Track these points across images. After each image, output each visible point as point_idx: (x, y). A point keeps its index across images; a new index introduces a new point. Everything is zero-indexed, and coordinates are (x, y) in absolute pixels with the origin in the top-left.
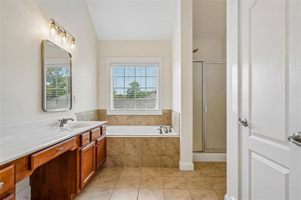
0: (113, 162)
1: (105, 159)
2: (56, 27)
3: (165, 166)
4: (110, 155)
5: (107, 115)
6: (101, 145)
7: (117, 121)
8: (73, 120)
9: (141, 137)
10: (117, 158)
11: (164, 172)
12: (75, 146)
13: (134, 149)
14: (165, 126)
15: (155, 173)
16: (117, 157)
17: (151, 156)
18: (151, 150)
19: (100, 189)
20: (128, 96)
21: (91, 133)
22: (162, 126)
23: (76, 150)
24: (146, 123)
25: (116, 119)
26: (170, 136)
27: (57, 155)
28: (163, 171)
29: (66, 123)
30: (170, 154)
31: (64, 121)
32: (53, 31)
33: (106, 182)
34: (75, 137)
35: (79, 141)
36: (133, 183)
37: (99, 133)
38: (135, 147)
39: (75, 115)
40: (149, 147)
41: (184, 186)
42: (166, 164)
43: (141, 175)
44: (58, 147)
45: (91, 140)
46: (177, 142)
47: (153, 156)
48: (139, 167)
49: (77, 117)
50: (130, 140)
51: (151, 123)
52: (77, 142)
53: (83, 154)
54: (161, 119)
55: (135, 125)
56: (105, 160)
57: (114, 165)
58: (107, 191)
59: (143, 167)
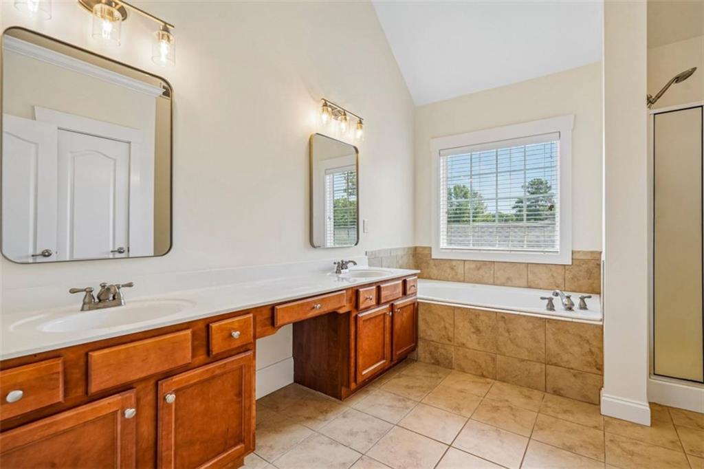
0: (430, 354)
1: (413, 344)
2: (330, 109)
3: (557, 392)
4: (425, 339)
5: (433, 259)
6: (405, 314)
7: (454, 273)
8: (355, 264)
9: (493, 312)
10: (438, 348)
11: (550, 404)
12: (344, 306)
13: (475, 336)
14: (566, 294)
15: (523, 400)
16: (440, 345)
17: (519, 359)
18: (517, 346)
19: (393, 395)
20: (518, 216)
21: (379, 289)
22: (558, 291)
23: (349, 313)
24: (524, 283)
25: (452, 268)
26: (573, 318)
27: (311, 314)
28: (546, 402)
29: (346, 268)
30: (572, 365)
31: (342, 266)
32: (325, 116)
33: (408, 387)
34: (344, 292)
35: (354, 299)
36: (459, 405)
37: (397, 291)
38: (478, 331)
39: (366, 254)
40: (511, 336)
41: (595, 453)
42: (561, 389)
43: (484, 394)
44: (315, 302)
45: (379, 303)
46: (595, 336)
47: (523, 360)
48: (487, 378)
49: (369, 259)
50: (467, 314)
51: (537, 282)
52: (350, 300)
53: (360, 323)
54: (567, 275)
55: (495, 285)
56: (416, 346)
57: (433, 361)
58: (403, 403)
59: (496, 380)
